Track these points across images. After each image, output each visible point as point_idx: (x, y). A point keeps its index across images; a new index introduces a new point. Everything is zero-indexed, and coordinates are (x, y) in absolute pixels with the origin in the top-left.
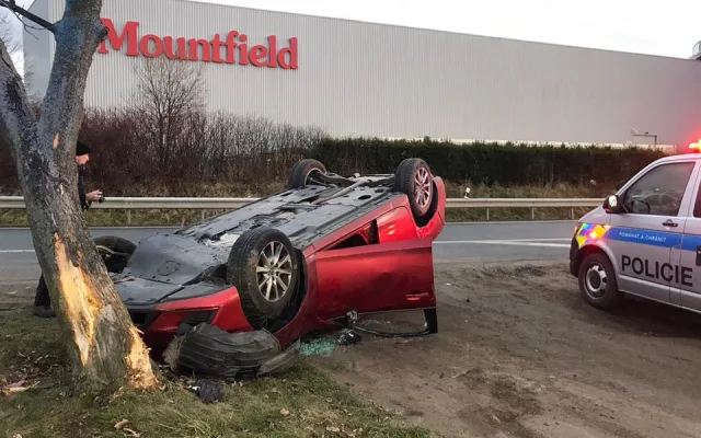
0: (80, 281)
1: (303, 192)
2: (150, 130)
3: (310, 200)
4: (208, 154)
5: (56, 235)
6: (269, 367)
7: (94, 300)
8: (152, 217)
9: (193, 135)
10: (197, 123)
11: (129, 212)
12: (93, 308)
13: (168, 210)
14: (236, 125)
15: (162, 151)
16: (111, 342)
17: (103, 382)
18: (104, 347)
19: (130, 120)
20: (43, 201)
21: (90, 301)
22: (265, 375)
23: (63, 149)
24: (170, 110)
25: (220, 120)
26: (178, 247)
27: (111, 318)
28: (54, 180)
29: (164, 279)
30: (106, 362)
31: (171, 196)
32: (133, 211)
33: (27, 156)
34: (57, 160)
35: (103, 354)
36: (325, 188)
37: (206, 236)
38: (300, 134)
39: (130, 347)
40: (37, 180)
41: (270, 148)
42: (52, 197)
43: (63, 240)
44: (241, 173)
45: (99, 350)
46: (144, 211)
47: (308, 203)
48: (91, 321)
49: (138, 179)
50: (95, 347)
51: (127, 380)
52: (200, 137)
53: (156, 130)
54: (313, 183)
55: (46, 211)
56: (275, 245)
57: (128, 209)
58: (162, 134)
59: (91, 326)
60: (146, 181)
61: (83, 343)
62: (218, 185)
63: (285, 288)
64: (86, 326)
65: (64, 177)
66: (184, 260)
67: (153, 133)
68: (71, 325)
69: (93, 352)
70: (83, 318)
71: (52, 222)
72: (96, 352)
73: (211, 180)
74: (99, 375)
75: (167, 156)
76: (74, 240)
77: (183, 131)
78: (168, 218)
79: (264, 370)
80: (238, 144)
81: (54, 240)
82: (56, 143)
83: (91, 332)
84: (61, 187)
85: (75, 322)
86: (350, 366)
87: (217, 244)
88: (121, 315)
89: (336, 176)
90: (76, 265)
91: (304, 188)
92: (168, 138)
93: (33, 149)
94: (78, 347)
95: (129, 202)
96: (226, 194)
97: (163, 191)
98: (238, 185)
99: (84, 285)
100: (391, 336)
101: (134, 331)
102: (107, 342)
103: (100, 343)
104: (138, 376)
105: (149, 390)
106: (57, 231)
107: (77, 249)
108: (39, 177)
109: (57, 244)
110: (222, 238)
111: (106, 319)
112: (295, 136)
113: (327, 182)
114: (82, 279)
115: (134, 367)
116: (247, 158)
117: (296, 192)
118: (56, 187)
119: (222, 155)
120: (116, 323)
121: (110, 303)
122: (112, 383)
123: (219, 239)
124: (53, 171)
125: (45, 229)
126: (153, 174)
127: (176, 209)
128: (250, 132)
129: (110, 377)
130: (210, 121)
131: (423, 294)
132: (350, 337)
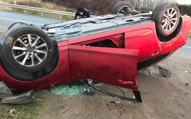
63: (41, 60)
79: (3, 101)
89: (134, 11)
100: (114, 96)
131: (129, 82)
132: (88, 91)
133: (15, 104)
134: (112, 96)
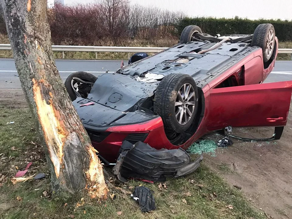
0: (52, 115)
1: (191, 45)
2: (105, 14)
3: (197, 51)
4: (131, 26)
5: (33, 80)
6: (183, 172)
7: (62, 130)
8: (107, 55)
9: (124, 17)
10: (126, 11)
11: (96, 53)
12: (62, 136)
13: (113, 53)
14: (143, 11)
15: (110, 25)
16: (75, 162)
17: (70, 191)
18: (70, 165)
19: (96, 10)
20: (23, 53)
21: (59, 131)
22: (180, 177)
23: (35, 11)
24: (113, 4)
25: (136, 9)
26: (121, 83)
27: (75, 142)
28: (30, 36)
29: (112, 106)
30: (72, 176)
31: (114, 46)
32: (98, 53)
33: (10, 17)
34: (32, 21)
35: (69, 170)
36: (203, 43)
37: (136, 74)
38: (173, 15)
39: (89, 164)
40: (18, 36)
41: (159, 23)
42: (29, 50)
43: (39, 83)
44: (145, 35)
45: (67, 168)
46: (103, 53)
47: (195, 53)
48: (60, 145)
49: (100, 38)
50: (64, 165)
51: (87, 191)
52: (127, 18)
53: (108, 14)
54: (195, 40)
55: (26, 61)
56: (187, 86)
57: (96, 52)
58: (110, 16)
59: (61, 149)
60: (104, 38)
61: (56, 160)
62: (135, 41)
63: (191, 114)
64: (57, 148)
65: (38, 34)
66: (125, 92)
67: (106, 16)
68: (47, 147)
69: (63, 168)
70: (55, 143)
71: (30, 70)
72: (65, 168)
73: (132, 38)
74: (68, 185)
75: (113, 27)
76: (46, 84)
77: (119, 15)
78: (113, 56)
79: (179, 174)
80: (144, 21)
81: (33, 84)
82: (29, 6)
83: (61, 154)
84: (36, 42)
85: (50, 144)
86: (232, 168)
87: (144, 80)
88: (82, 140)
89: (209, 36)
90: (48, 103)
91: (190, 43)
92: (113, 18)
93: (13, 11)
94: (52, 163)
95: (96, 48)
96: (138, 45)
97: (111, 44)
98: (144, 41)
99: (54, 118)
100: (249, 140)
101: (92, 151)
102: (72, 161)
103: (67, 162)
104: (95, 187)
105: (103, 199)
106: (34, 77)
107: (49, 91)
108: (19, 34)
109: (34, 87)
110: (146, 75)
111: (71, 144)
112: (171, 17)
113: (204, 40)
114: (53, 114)
115: (92, 179)
116: (148, 28)
117: (186, 45)
118: (31, 42)
119: (137, 27)
120: (78, 147)
121: (74, 130)
122: (76, 193)
123: (144, 77)
124: (29, 29)
125: (26, 74)
126: (107, 35)
127: (117, 52)
128: (150, 15)
129: (74, 188)
130: (131, 10)
131: (280, 118)
132: (226, 142)
133: (188, 174)
134: (247, 141)
